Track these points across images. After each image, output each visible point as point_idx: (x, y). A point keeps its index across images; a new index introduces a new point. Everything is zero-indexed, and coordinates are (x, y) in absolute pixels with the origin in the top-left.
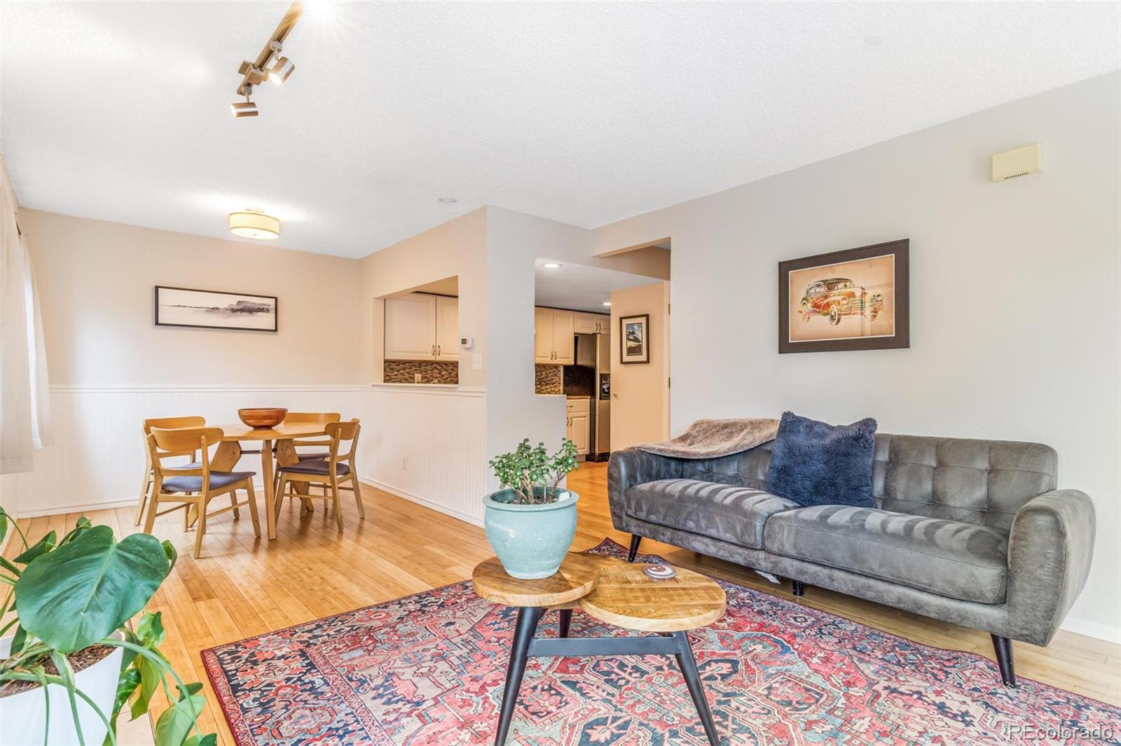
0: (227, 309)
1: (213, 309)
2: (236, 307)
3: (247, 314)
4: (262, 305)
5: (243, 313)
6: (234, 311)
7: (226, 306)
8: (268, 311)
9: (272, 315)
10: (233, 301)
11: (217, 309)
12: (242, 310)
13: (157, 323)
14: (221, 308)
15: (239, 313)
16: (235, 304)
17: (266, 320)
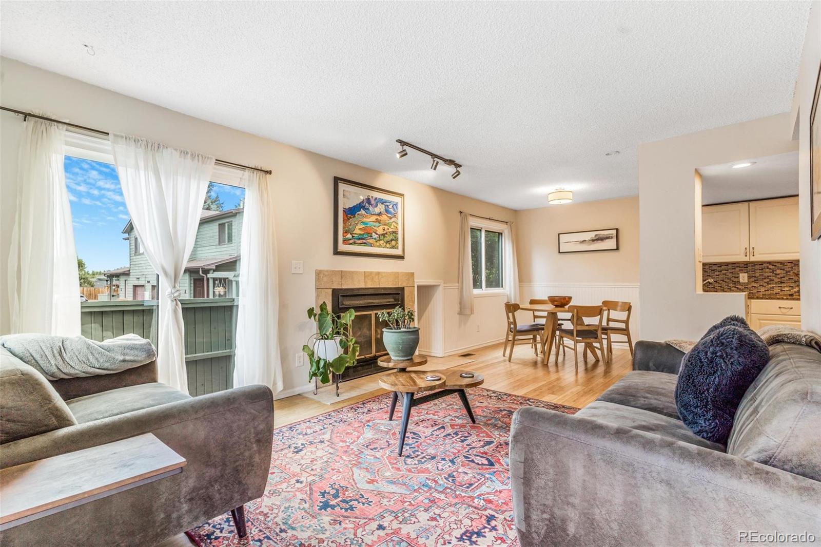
0: (590, 240)
1: (583, 241)
2: (594, 239)
3: (600, 241)
4: (607, 235)
5: (598, 241)
6: (593, 240)
7: (589, 239)
8: (612, 238)
9: (614, 240)
10: (592, 235)
11: (585, 241)
12: (597, 240)
13: (559, 252)
14: (587, 240)
15: (596, 241)
16: (594, 236)
17: (611, 244)
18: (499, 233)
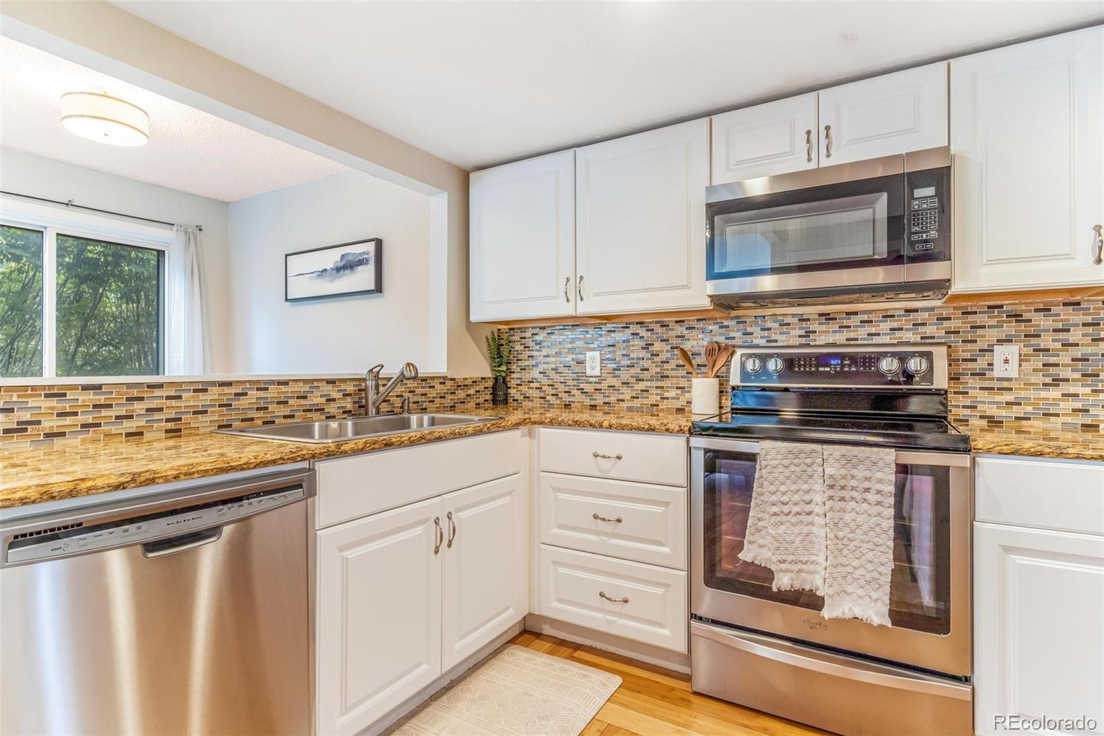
0: (333, 270)
1: (322, 272)
2: (340, 265)
4: (359, 255)
5: (346, 272)
6: (338, 270)
7: (332, 265)
9: (372, 268)
11: (325, 271)
12: (344, 268)
13: (287, 300)
14: (328, 268)
15: (342, 272)
16: (339, 260)
17: (363, 278)
18: (158, 251)
